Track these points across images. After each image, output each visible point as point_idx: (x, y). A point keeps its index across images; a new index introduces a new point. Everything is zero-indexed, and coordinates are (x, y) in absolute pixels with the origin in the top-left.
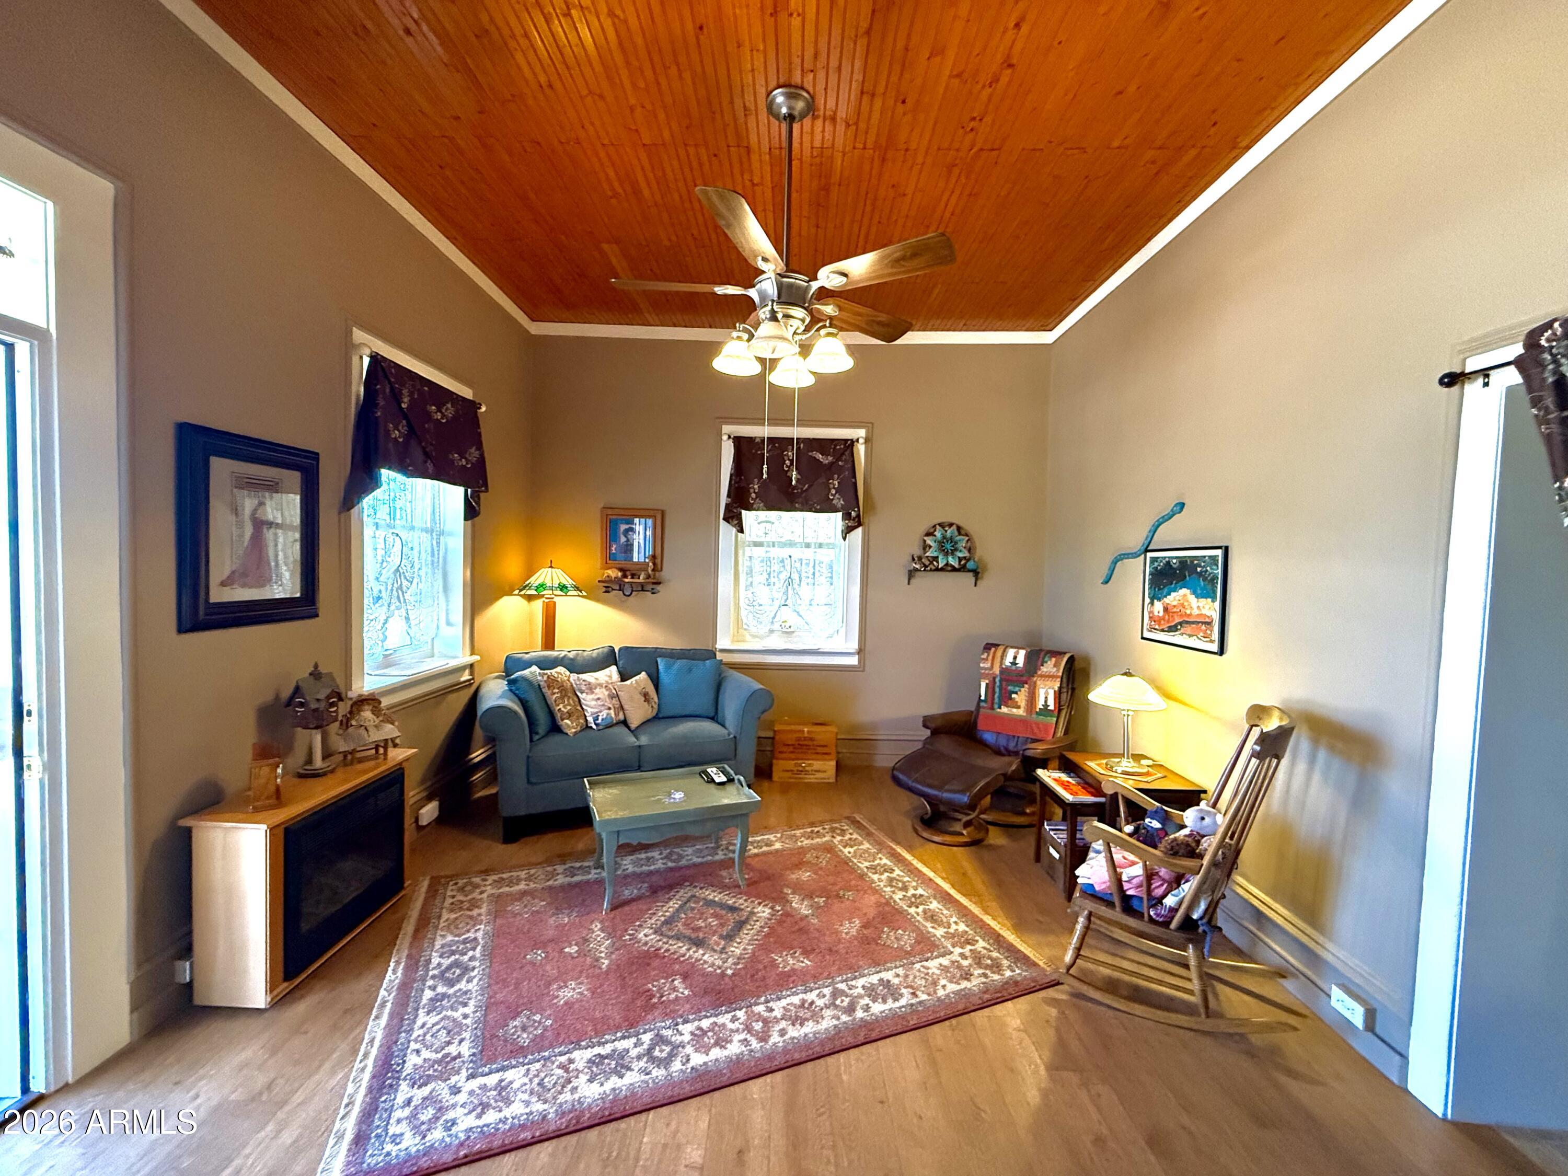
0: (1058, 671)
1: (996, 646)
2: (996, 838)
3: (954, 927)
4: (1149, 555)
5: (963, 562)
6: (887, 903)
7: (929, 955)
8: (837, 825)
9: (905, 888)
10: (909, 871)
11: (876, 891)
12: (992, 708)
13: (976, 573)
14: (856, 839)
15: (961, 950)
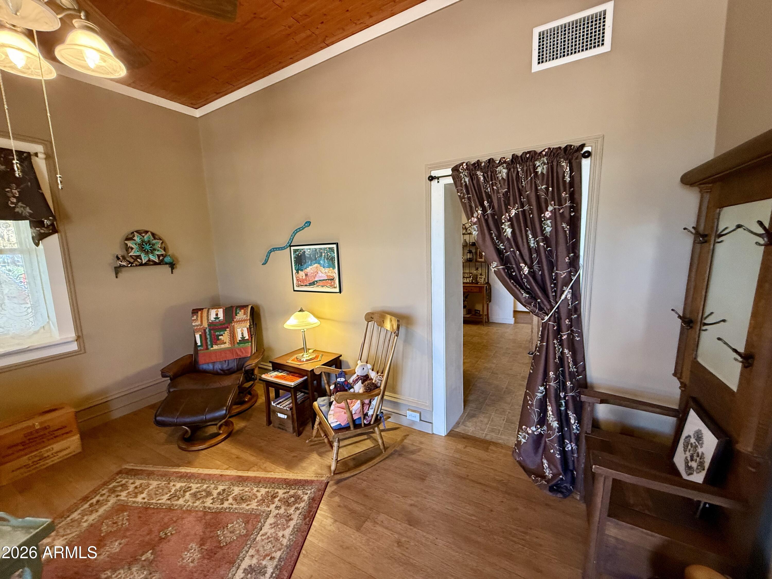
0: (247, 316)
1: (201, 310)
2: (239, 424)
3: (259, 494)
4: (292, 248)
5: (161, 258)
6: (205, 513)
7: (260, 524)
8: (114, 484)
9: (209, 494)
10: (202, 479)
11: (189, 512)
12: (207, 349)
13: (172, 266)
14: (141, 485)
15: (274, 505)
